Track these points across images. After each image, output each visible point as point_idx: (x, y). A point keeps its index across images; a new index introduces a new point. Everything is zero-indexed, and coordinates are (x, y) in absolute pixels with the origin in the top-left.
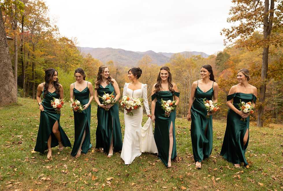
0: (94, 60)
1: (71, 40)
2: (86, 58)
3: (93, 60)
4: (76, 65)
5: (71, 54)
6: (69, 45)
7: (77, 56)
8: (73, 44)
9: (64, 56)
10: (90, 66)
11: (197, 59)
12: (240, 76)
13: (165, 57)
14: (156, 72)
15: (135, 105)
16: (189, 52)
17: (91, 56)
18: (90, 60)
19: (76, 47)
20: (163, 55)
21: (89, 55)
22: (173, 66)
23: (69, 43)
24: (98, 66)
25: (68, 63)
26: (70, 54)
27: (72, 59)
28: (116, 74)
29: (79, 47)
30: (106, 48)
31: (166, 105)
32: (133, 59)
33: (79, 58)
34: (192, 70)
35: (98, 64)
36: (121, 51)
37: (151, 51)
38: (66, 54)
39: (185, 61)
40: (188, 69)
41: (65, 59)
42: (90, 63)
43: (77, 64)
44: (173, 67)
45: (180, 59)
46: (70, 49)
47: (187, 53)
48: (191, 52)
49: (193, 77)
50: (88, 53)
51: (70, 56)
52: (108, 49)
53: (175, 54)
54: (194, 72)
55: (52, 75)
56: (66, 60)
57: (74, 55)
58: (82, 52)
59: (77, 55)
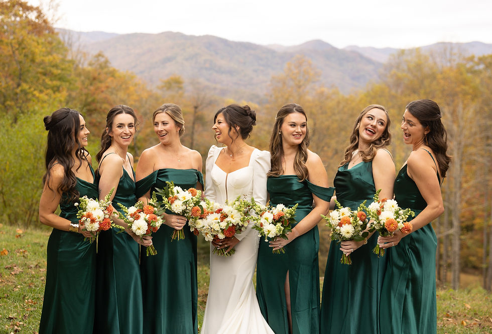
0: (117, 75)
1: (37, 9)
2: (90, 68)
3: (112, 74)
4: (54, 92)
5: (38, 56)
6: (30, 23)
7: (58, 61)
8: (45, 21)
9: (14, 63)
10: (102, 96)
11: (482, 67)
12: (164, 123)
13: (369, 61)
14: (334, 114)
15: (224, 225)
16: (451, 44)
17: (107, 62)
18: (102, 77)
19: (56, 31)
20: (361, 57)
21: (98, 60)
22: (393, 92)
23: (32, 16)
24: (129, 95)
25: (25, 86)
26: (33, 54)
27: (41, 73)
28: (194, 123)
29: (65, 31)
30: (162, 33)
31: (264, 216)
32: (255, 71)
33: (62, 69)
34: (464, 109)
35: (132, 89)
36: (213, 44)
37: (320, 43)
38: (20, 54)
39: (439, 76)
40: (448, 105)
41: (17, 73)
42: (102, 86)
43: (57, 89)
44: (394, 97)
45: (419, 66)
46: (35, 38)
47: (446, 48)
48: (459, 45)
49: (466, 132)
50: (95, 53)
51: (33, 61)
52: (169, 35)
53: (402, 52)
54: (470, 113)
55: (73, 130)
56: (20, 76)
57: (48, 59)
58: (75, 49)
59: (57, 57)
